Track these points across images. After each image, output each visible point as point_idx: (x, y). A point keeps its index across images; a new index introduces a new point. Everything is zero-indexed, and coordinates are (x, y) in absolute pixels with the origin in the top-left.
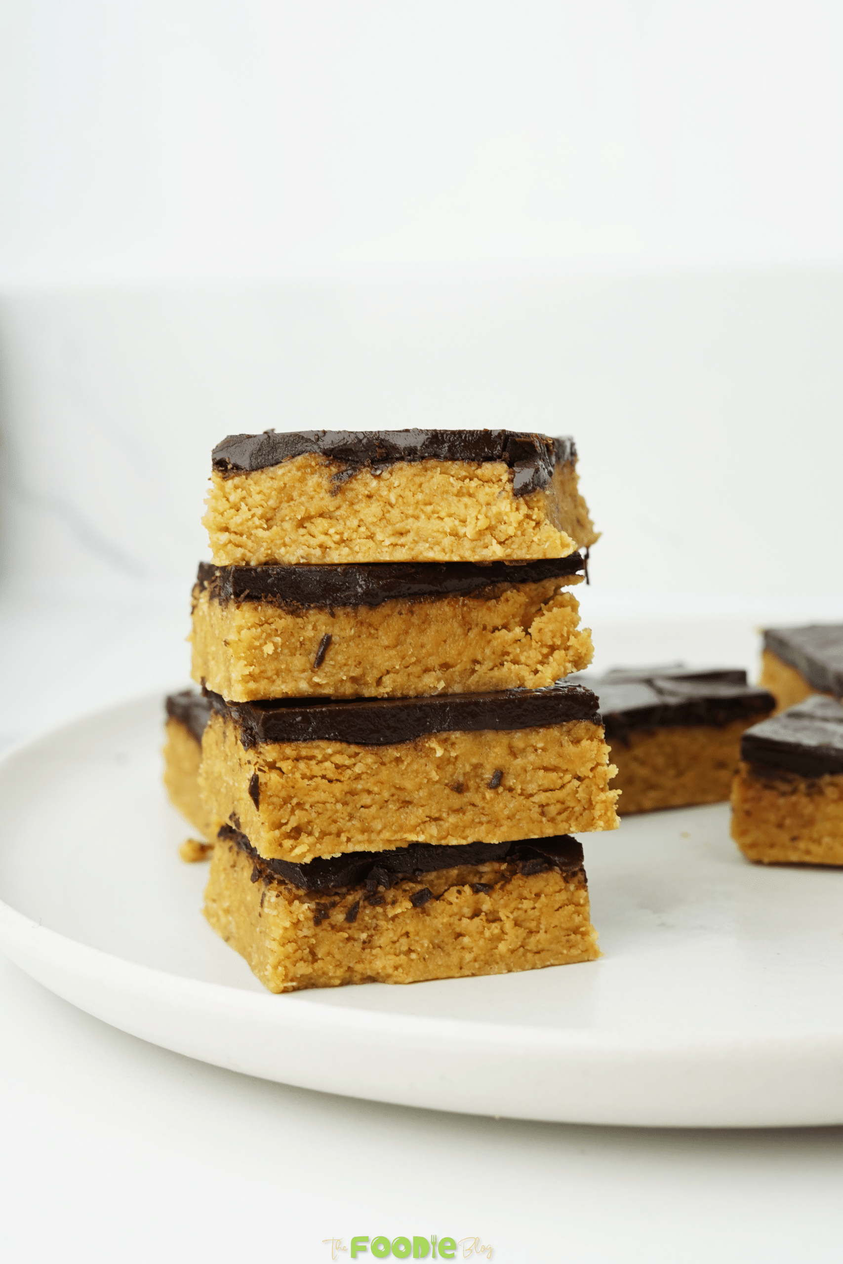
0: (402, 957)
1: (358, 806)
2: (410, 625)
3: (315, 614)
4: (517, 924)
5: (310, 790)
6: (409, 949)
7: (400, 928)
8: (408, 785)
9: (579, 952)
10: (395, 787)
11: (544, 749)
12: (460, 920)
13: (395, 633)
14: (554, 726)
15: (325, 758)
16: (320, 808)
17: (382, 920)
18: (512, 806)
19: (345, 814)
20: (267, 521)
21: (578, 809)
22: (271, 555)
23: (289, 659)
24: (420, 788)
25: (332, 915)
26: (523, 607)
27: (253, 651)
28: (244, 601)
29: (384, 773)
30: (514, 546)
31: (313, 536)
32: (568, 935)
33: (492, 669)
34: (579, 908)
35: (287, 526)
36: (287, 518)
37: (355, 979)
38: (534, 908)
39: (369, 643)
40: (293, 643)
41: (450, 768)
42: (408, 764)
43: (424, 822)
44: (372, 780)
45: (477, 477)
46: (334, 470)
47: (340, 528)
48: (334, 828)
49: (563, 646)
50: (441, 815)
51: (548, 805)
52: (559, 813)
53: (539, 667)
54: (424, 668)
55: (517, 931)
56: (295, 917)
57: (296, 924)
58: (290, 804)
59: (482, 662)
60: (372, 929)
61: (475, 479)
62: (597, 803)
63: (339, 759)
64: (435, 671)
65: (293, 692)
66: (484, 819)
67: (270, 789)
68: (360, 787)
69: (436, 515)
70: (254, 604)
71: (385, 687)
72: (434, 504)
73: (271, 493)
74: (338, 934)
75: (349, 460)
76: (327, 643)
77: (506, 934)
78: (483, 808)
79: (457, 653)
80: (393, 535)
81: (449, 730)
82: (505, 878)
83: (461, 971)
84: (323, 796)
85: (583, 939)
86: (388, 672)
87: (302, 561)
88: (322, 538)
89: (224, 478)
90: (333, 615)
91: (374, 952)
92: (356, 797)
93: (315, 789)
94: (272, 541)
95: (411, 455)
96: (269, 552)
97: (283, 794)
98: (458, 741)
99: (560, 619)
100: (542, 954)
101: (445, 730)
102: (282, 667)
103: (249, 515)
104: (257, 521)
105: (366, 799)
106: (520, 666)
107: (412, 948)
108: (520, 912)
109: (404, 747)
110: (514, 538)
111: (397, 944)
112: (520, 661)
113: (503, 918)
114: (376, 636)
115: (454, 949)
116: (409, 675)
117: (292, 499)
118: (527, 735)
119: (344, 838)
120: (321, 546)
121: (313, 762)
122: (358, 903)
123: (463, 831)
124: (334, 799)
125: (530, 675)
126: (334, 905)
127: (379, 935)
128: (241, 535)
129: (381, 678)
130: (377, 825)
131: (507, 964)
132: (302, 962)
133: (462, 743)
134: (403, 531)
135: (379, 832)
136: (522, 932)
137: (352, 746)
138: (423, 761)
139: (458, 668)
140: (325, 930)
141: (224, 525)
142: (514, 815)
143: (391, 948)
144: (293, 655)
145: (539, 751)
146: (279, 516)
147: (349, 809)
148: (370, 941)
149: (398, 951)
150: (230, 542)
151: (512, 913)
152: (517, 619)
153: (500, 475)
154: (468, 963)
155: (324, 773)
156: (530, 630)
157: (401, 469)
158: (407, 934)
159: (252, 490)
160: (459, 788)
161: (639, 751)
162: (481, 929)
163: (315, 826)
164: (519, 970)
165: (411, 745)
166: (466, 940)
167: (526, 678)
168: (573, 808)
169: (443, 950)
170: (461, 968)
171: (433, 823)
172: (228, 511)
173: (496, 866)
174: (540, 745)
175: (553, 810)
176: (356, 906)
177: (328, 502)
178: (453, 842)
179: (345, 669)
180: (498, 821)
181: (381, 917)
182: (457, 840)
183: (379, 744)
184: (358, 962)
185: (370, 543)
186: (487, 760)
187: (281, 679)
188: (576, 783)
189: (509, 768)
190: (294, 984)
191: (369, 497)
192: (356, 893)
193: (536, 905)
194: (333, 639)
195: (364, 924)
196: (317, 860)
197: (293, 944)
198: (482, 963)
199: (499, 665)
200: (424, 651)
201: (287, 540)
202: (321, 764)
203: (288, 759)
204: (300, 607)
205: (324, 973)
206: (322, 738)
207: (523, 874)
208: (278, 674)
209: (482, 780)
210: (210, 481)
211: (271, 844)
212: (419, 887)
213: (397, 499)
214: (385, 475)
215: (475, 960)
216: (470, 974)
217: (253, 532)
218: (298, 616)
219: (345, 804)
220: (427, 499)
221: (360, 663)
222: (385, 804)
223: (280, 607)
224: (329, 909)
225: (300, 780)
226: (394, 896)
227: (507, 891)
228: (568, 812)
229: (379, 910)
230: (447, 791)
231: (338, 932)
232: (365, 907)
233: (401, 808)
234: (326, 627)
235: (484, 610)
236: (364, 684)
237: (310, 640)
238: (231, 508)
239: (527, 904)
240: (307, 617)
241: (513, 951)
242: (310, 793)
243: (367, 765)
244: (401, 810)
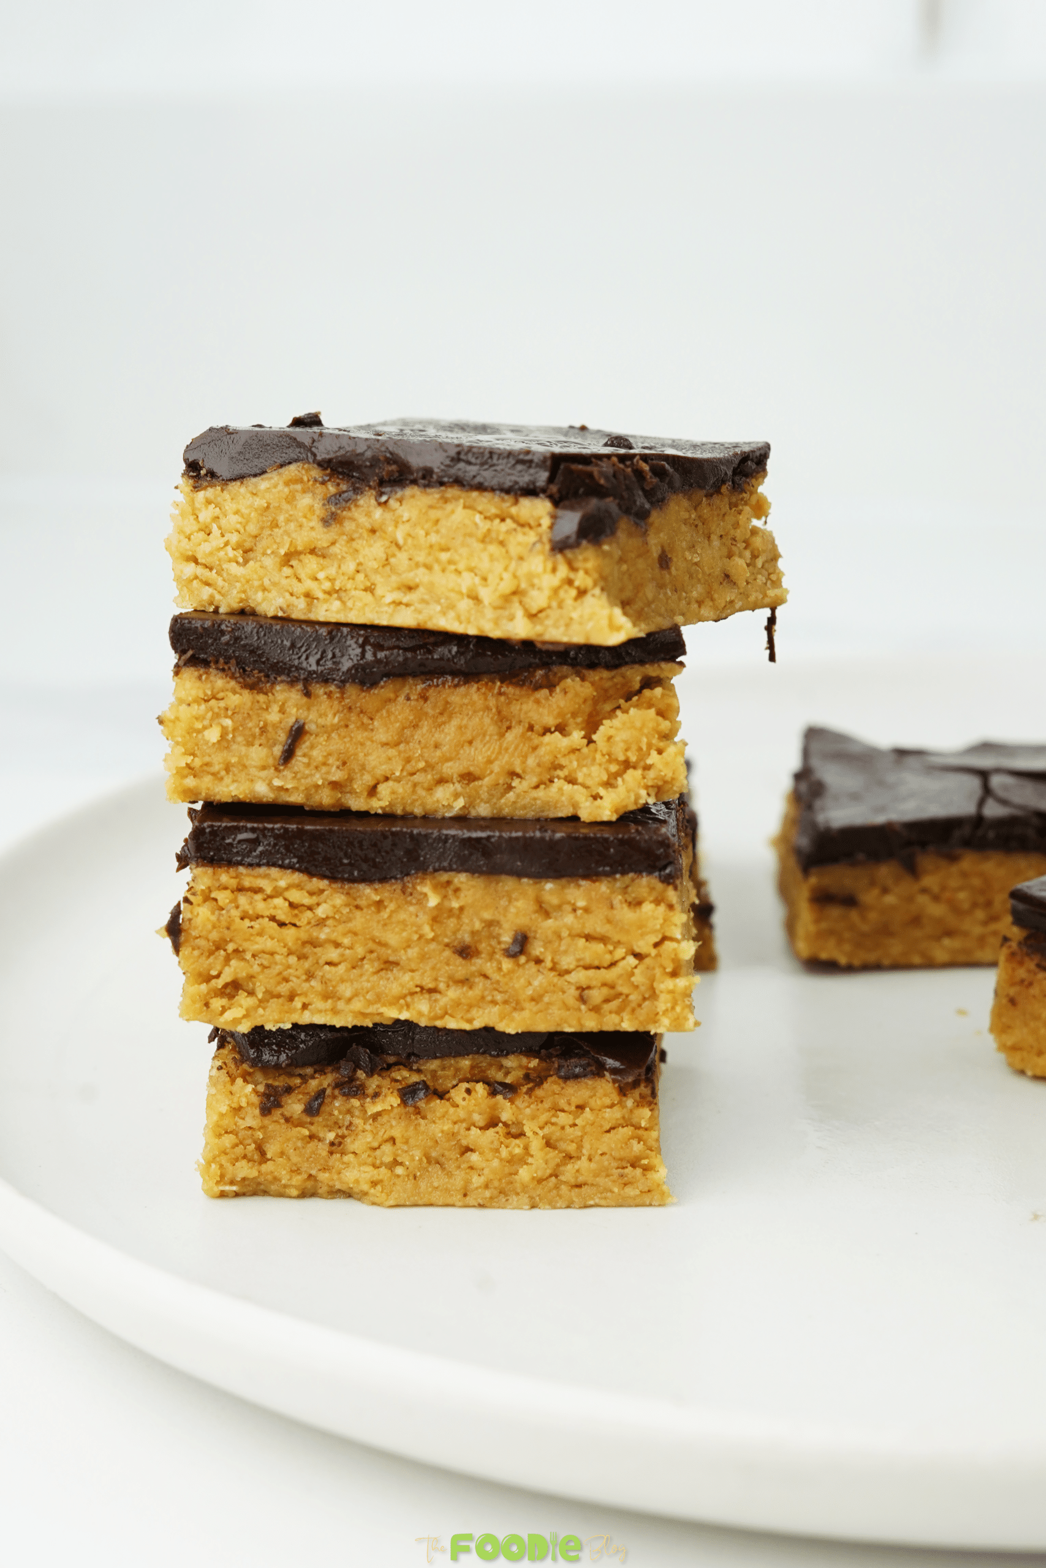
0: (383, 1170)
1: (322, 962)
2: (421, 715)
3: (282, 691)
4: (549, 1144)
5: (252, 935)
6: (395, 1160)
7: (383, 1130)
8: (393, 938)
9: (637, 1192)
10: (374, 941)
11: (586, 910)
12: (468, 1129)
13: (398, 725)
14: (603, 878)
15: (277, 892)
16: (265, 959)
17: (358, 1117)
18: (536, 983)
19: (300, 972)
20: (246, 552)
21: (634, 997)
22: (246, 600)
23: (243, 749)
24: (409, 946)
25: (286, 1103)
26: (590, 702)
27: (195, 735)
28: (185, 665)
29: (359, 920)
30: (549, 622)
31: (299, 580)
32: (623, 1168)
33: (537, 787)
34: (640, 1132)
35: (269, 562)
36: (269, 552)
37: (320, 1191)
38: (575, 1125)
39: (360, 736)
40: (250, 729)
41: (452, 923)
42: (392, 912)
43: (412, 994)
44: (341, 928)
45: (512, 518)
46: (332, 489)
47: (332, 571)
48: (284, 988)
49: (642, 764)
50: (437, 986)
51: (589, 988)
52: (607, 1001)
53: (602, 791)
54: (437, 777)
55: (546, 1154)
56: (235, 1100)
57: (237, 1110)
58: (225, 950)
59: (523, 775)
60: (344, 1128)
61: (508, 521)
62: (661, 992)
63: (296, 896)
64: (454, 783)
65: (246, 796)
66: (499, 997)
67: (196, 928)
68: (323, 936)
69: (452, 567)
70: (199, 670)
71: (379, 800)
72: (452, 551)
73: (250, 513)
74: (294, 1129)
75: (353, 477)
76: (298, 733)
77: (532, 1156)
78: (498, 982)
79: (485, 760)
80: (399, 589)
81: (451, 870)
82: (535, 1080)
83: (465, 1198)
84: (269, 945)
85: (644, 1175)
86: (387, 779)
87: (280, 614)
88: (309, 584)
89: (195, 487)
90: (308, 694)
91: (346, 1158)
92: (318, 950)
93: (260, 934)
94: (248, 582)
95: (427, 479)
96: (243, 596)
97: (214, 935)
98: (463, 886)
99: (638, 724)
100: (584, 1189)
101: (445, 870)
102: (233, 761)
103: (221, 542)
104: (231, 553)
105: (333, 954)
106: (576, 787)
107: (399, 1159)
108: (553, 1128)
109: (388, 888)
110: (549, 611)
111: (378, 1152)
112: (576, 779)
113: (529, 1133)
114: (371, 727)
115: (459, 1167)
116: (415, 785)
117: (277, 526)
118: (563, 887)
119: (298, 1003)
120: (307, 594)
121: (259, 897)
122: (324, 1091)
123: (468, 1011)
124: (286, 949)
125: (586, 800)
126: (289, 1090)
127: (353, 1137)
128: (211, 569)
129: (375, 787)
130: (346, 990)
131: (531, 1198)
132: (244, 1162)
133: (469, 890)
134: (412, 584)
135: (349, 1000)
136: (554, 1156)
137: (315, 880)
138: (412, 909)
139: (487, 781)
140: (276, 1121)
141: (190, 553)
142: (541, 996)
143: (369, 1156)
144: (250, 744)
145: (579, 912)
146: (259, 548)
147: (307, 964)
148: (340, 1144)
149: (378, 1162)
150: (196, 577)
151: (541, 1128)
152: (579, 720)
153: (540, 518)
154: (477, 1188)
155: (273, 912)
156: (594, 737)
157: (413, 496)
158: (393, 1140)
159: (227, 508)
160: (465, 952)
161: (930, 881)
162: (496, 1144)
163: (258, 984)
164: (547, 1207)
165: (398, 886)
166: (474, 1157)
167: (582, 805)
168: (627, 996)
169: (443, 1168)
170: (465, 1195)
171: (427, 996)
172: (195, 534)
173: (524, 1060)
174: (581, 903)
175: (596, 995)
176: (321, 1094)
177: (321, 536)
178: (452, 1024)
179: (324, 769)
180: (518, 1002)
181: (357, 1113)
182: (458, 1022)
183: (353, 880)
184: (324, 1169)
185: (368, 597)
186: (505, 916)
187: (231, 776)
188: (632, 961)
189: (536, 932)
190: (234, 1188)
191: (373, 531)
192: (322, 1077)
193: (577, 1122)
194: (306, 727)
195: (333, 1119)
196: (258, 1030)
197: (232, 1137)
198: (496, 1192)
199: (548, 782)
200: (438, 753)
201: (266, 582)
202: (269, 900)
203: (226, 888)
204: (263, 679)
205: (276, 1179)
206: (271, 864)
207: (560, 1077)
208: (227, 770)
209: (499, 943)
210: (178, 491)
211: (194, 1002)
212: (415, 1078)
213: (405, 540)
214: (392, 503)
215: (487, 1186)
216: (476, 1204)
217: (225, 566)
218: (261, 691)
219: (302, 957)
220: (443, 542)
221: (344, 763)
222: (360, 963)
223: (233, 677)
224: (281, 1095)
225: (238, 920)
226: (378, 1086)
227: (536, 1097)
228: (620, 1000)
229: (355, 1102)
230: (447, 953)
231: (296, 1126)
232: (334, 1097)
233: (382, 970)
234: (298, 710)
235: (531, 703)
236: (350, 792)
237: (275, 726)
238: (201, 530)
239: (563, 1119)
240: (273, 694)
241: (540, 1181)
242: (252, 938)
243: (334, 907)
244: (383, 973)
